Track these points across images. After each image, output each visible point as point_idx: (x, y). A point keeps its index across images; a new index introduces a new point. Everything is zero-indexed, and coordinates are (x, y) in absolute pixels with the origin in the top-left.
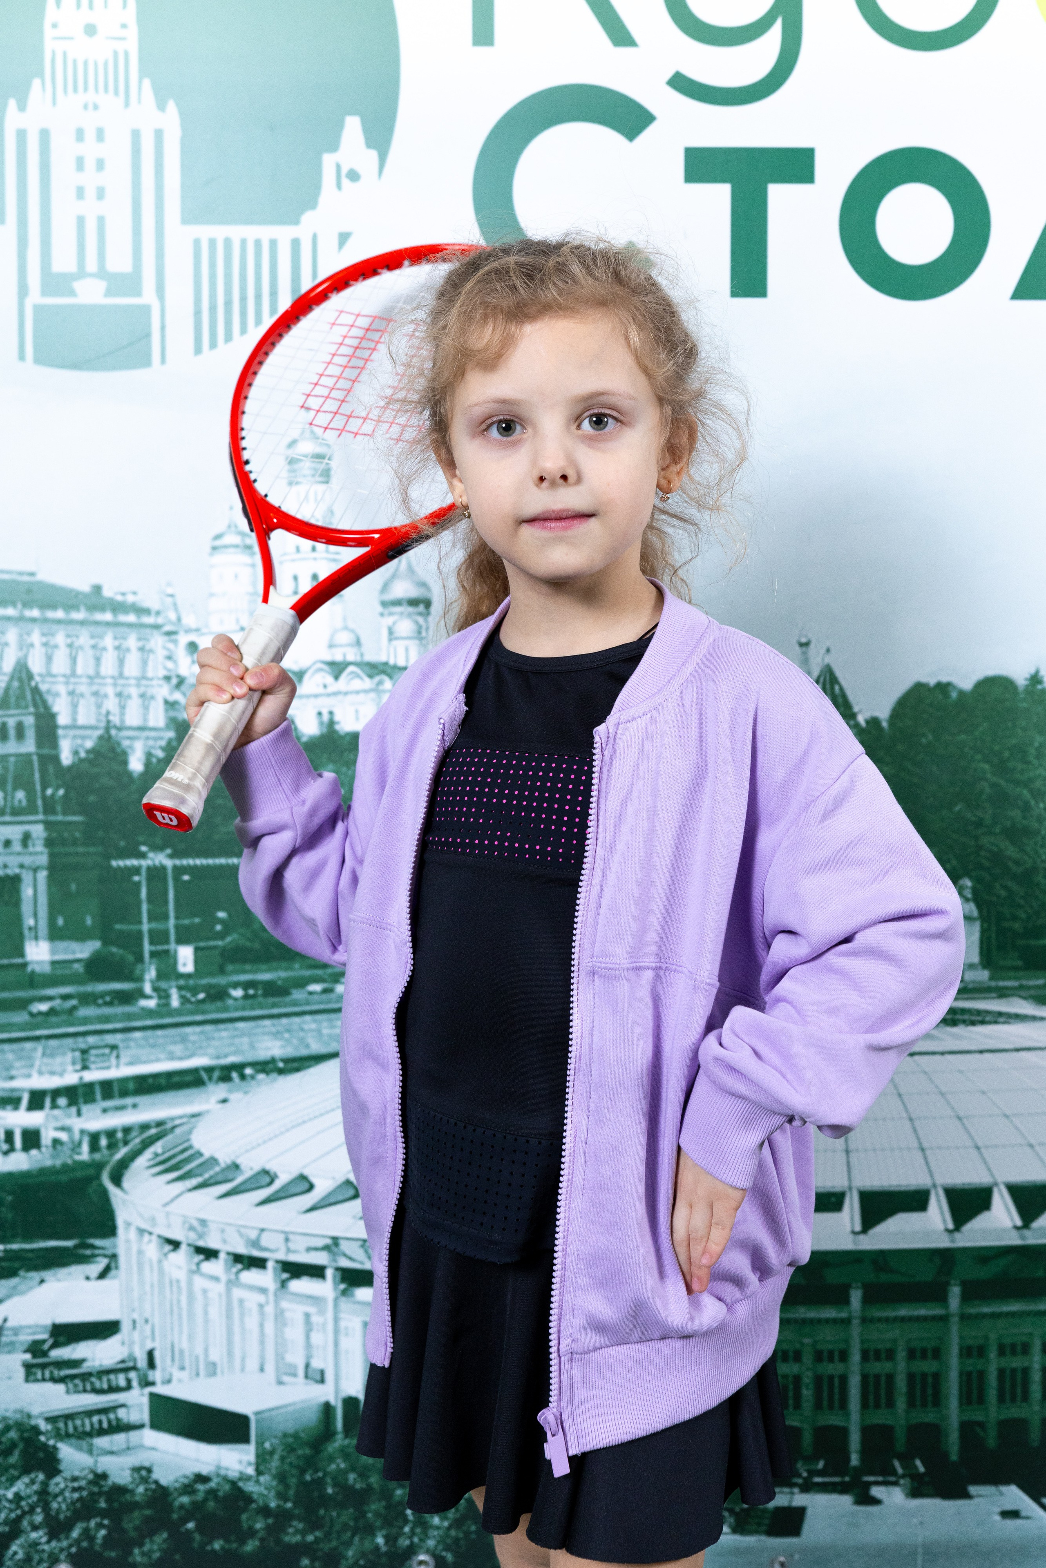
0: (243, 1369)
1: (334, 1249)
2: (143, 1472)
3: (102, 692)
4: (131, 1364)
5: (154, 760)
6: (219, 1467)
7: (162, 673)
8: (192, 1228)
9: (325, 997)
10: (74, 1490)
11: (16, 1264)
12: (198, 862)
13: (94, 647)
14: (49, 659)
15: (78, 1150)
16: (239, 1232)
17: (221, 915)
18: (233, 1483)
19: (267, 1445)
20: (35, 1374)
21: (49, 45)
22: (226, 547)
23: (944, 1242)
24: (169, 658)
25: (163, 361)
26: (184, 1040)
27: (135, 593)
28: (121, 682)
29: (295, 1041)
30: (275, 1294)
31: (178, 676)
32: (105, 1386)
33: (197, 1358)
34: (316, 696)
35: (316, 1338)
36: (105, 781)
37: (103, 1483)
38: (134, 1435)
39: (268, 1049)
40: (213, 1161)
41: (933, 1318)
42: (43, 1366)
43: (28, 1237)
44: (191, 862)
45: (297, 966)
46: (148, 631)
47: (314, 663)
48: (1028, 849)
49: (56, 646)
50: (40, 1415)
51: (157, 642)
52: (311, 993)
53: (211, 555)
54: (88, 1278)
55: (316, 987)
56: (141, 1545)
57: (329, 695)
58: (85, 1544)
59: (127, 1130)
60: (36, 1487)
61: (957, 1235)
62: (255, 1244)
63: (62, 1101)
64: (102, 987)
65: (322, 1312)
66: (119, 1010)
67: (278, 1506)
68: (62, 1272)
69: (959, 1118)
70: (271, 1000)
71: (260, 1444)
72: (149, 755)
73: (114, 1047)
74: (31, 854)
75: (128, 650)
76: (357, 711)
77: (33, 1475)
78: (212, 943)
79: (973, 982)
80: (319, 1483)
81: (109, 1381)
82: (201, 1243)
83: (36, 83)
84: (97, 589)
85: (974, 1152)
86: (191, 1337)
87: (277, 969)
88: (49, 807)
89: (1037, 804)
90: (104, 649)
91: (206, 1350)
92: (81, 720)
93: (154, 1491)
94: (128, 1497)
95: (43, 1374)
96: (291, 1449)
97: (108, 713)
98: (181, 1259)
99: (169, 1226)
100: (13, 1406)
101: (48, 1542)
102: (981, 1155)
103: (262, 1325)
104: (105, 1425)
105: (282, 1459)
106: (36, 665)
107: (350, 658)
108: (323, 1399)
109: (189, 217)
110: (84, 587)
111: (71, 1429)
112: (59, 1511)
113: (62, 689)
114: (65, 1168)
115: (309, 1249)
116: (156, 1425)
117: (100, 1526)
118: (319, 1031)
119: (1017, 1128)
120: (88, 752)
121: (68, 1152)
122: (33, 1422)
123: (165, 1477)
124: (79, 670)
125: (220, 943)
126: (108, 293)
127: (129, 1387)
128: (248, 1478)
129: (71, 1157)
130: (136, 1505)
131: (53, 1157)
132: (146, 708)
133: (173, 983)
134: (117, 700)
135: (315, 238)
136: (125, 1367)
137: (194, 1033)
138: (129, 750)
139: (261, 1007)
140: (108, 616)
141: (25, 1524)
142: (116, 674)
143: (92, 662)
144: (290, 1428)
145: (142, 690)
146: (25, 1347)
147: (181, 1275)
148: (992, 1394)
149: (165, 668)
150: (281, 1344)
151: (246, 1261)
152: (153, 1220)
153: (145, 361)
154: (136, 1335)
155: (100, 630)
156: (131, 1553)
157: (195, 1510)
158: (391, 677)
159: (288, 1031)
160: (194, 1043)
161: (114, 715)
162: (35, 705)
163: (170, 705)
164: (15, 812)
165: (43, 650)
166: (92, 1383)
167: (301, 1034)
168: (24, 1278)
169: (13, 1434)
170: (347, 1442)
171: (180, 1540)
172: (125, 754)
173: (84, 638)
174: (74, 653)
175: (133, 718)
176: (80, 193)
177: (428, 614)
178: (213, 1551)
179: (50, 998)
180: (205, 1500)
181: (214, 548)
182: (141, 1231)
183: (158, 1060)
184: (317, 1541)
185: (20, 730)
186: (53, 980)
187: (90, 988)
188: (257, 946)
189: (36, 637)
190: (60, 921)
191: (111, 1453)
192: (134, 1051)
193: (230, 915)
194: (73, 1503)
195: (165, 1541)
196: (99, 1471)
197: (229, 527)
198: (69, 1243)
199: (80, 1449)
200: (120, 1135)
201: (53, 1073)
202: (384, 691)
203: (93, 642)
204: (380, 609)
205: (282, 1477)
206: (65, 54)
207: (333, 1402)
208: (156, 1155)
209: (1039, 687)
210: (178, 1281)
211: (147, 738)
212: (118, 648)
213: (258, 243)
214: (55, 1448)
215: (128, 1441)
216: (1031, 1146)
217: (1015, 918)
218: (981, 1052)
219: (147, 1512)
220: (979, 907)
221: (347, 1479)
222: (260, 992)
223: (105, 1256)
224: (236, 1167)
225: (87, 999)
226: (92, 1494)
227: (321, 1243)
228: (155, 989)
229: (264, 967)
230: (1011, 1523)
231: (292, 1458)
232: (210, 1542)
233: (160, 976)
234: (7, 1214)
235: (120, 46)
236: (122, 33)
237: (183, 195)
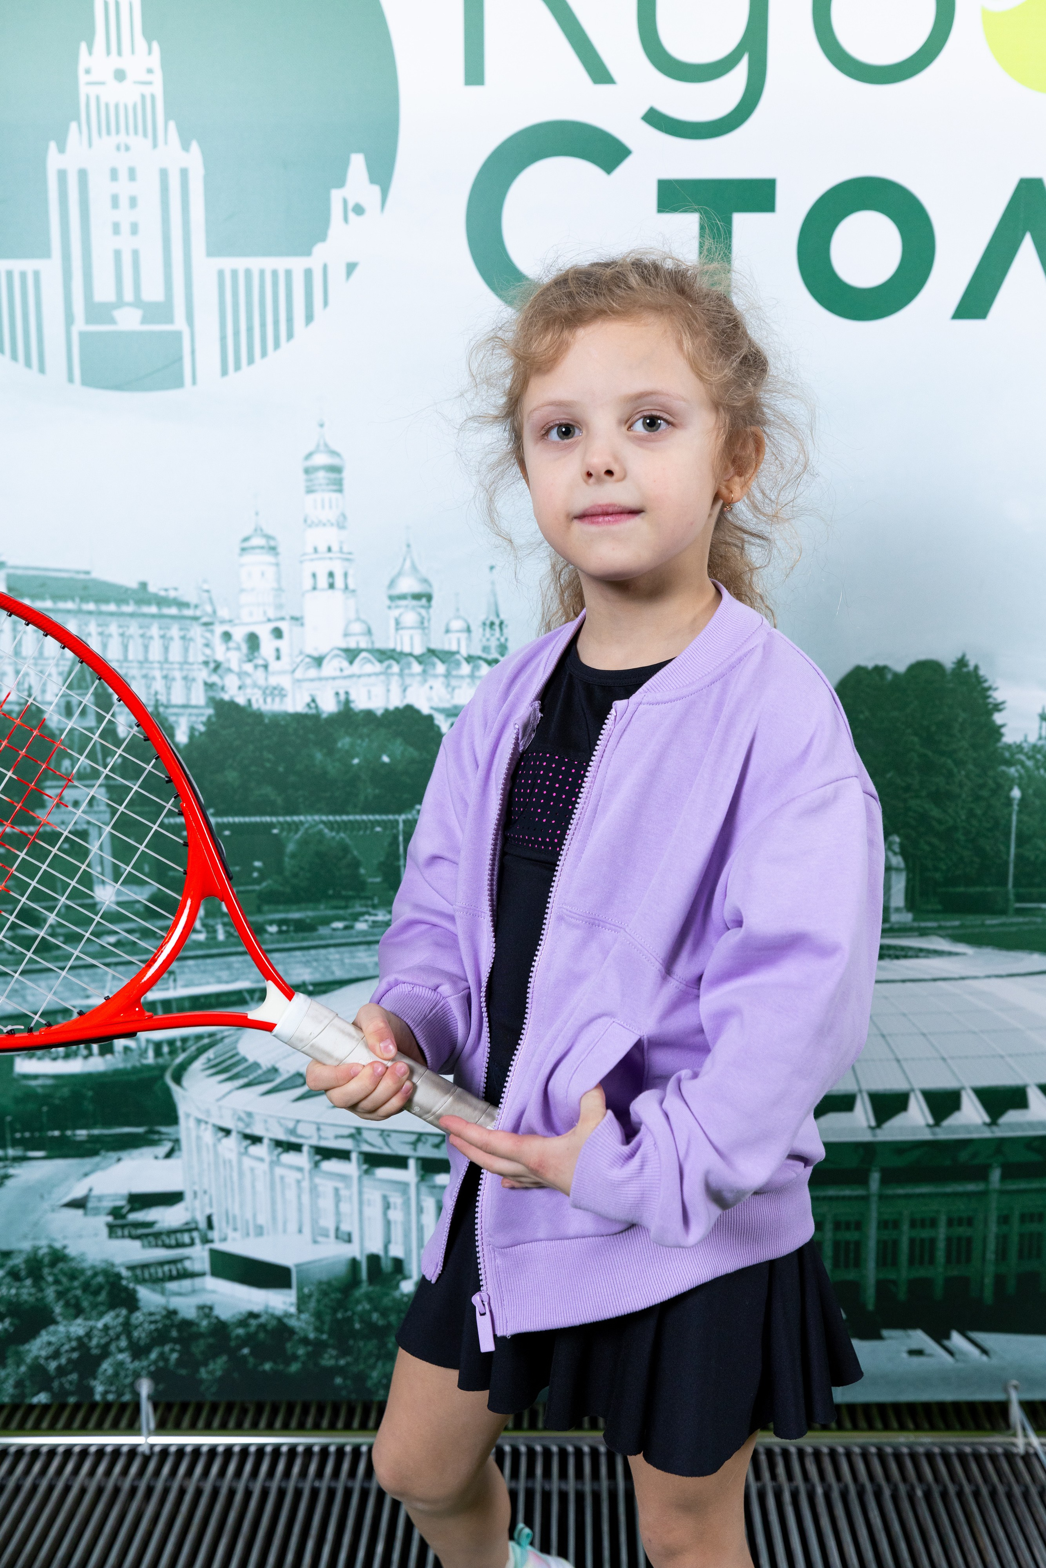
0: (285, 1231)
1: (358, 1137)
2: (206, 1310)
3: (150, 675)
4: (193, 1226)
5: (197, 734)
6: (267, 1307)
7: (201, 658)
8: (240, 1119)
9: (346, 932)
10: (151, 1322)
11: (98, 1146)
12: (237, 820)
13: (142, 636)
15: (145, 1055)
16: (279, 1122)
17: (257, 864)
18: (279, 1320)
19: (306, 1291)
20: (116, 1233)
21: (84, 90)
22: (253, 548)
23: (867, 1137)
24: (207, 645)
25: (194, 382)
26: (229, 967)
27: (176, 589)
28: (166, 666)
29: (322, 969)
30: (310, 1172)
31: (215, 661)
32: (173, 1242)
33: (247, 1222)
34: (334, 678)
35: (344, 1207)
37: (173, 1317)
38: (198, 1281)
39: (299, 975)
40: (256, 1065)
41: (857, 1198)
42: (123, 1227)
43: (107, 1124)
44: (231, 820)
45: (322, 907)
46: (188, 622)
47: (332, 650)
48: (950, 811)
49: (110, 636)
50: (122, 1265)
51: (196, 631)
52: (334, 930)
53: (241, 555)
54: (156, 1158)
55: (339, 925)
56: (206, 1365)
57: (345, 677)
58: (161, 1364)
59: (184, 1040)
60: (121, 1320)
61: (878, 1131)
62: (293, 1132)
65: (348, 1187)
67: (316, 1338)
68: (136, 1153)
69: (883, 1036)
70: (301, 935)
71: (300, 1289)
72: (192, 729)
74: (96, 812)
75: (172, 639)
76: (369, 692)
77: (117, 1310)
78: (250, 888)
79: (899, 923)
80: (349, 1321)
81: (176, 1240)
82: (248, 1131)
83: (74, 126)
84: (144, 585)
85: (895, 1064)
86: (242, 1205)
87: (306, 909)
89: (959, 772)
90: (151, 638)
91: (255, 1216)
93: (215, 1324)
94: (194, 1329)
95: (123, 1233)
96: (325, 1294)
97: (156, 693)
98: (231, 1143)
99: (221, 1117)
100: (100, 1257)
101: (132, 1361)
102: (901, 1067)
103: (299, 1197)
104: (174, 1273)
105: (318, 1301)
107: (363, 645)
108: (350, 1255)
109: (213, 251)
110: (133, 584)
111: (147, 1275)
112: (139, 1338)
114: (135, 1070)
115: (337, 1137)
116: (217, 1272)
117: (173, 1350)
118: (342, 961)
119: (933, 1046)
121: (137, 1057)
122: (117, 1270)
123: (224, 1313)
124: (131, 656)
125: (257, 888)
126: (144, 320)
127: (192, 1244)
128: (290, 1316)
129: (139, 1061)
130: (200, 1335)
131: (125, 1060)
132: (189, 689)
133: (219, 921)
134: (163, 682)
135: (325, 268)
136: (189, 1228)
137: (238, 962)
138: (175, 725)
139: (293, 940)
140: (153, 609)
141: (113, 1347)
142: (162, 659)
143: (141, 649)
144: (324, 1277)
145: (185, 673)
146: (107, 1211)
147: (233, 1156)
148: (904, 1257)
149: (204, 654)
150: (315, 1212)
151: (285, 1146)
152: (208, 1112)
153: (177, 382)
154: (197, 1203)
155: (147, 621)
156: (197, 1371)
157: (249, 1340)
158: (398, 662)
159: (316, 960)
160: (238, 969)
161: (162, 695)
162: (95, 686)
163: (209, 686)
164: (81, 778)
165: (99, 638)
166: (163, 1241)
167: (327, 963)
168: (105, 1157)
169: (100, 1279)
170: (371, 1289)
171: (237, 1362)
172: (172, 728)
173: (133, 629)
174: (125, 641)
175: (178, 697)
176: (116, 228)
177: (429, 607)
178: (264, 1371)
179: (117, 933)
180: (256, 1333)
181: (243, 550)
182: (199, 1121)
183: (208, 983)
184: (348, 1364)
185: (83, 707)
186: (119, 918)
188: (288, 890)
189: (93, 628)
190: (123, 869)
191: (179, 1294)
192: (188, 976)
193: (264, 864)
194: (151, 1332)
195: (225, 1363)
196: (171, 1307)
197: (256, 530)
198: (140, 1130)
199: (154, 1290)
200: (179, 1044)
202: (392, 674)
203: (141, 632)
204: (387, 602)
205: (318, 1315)
206: (98, 98)
207: (358, 1257)
208: (209, 1060)
209: (965, 670)
210: (230, 1161)
211: (190, 715)
212: (163, 637)
213: (275, 273)
214: (134, 1291)
215: (193, 1285)
216: (944, 1059)
217: (936, 869)
218: (904, 981)
219: (211, 1340)
220: (905, 859)
221: (370, 1318)
222: (292, 928)
223: (170, 1140)
224: (275, 1070)
226: (165, 1326)
227: (347, 1132)
228: (204, 925)
229: (294, 907)
230: (916, 1360)
231: (326, 1300)
232: (262, 1364)
233: (208, 914)
234: (88, 1106)
235: (147, 90)
236: (148, 78)
237: (208, 232)
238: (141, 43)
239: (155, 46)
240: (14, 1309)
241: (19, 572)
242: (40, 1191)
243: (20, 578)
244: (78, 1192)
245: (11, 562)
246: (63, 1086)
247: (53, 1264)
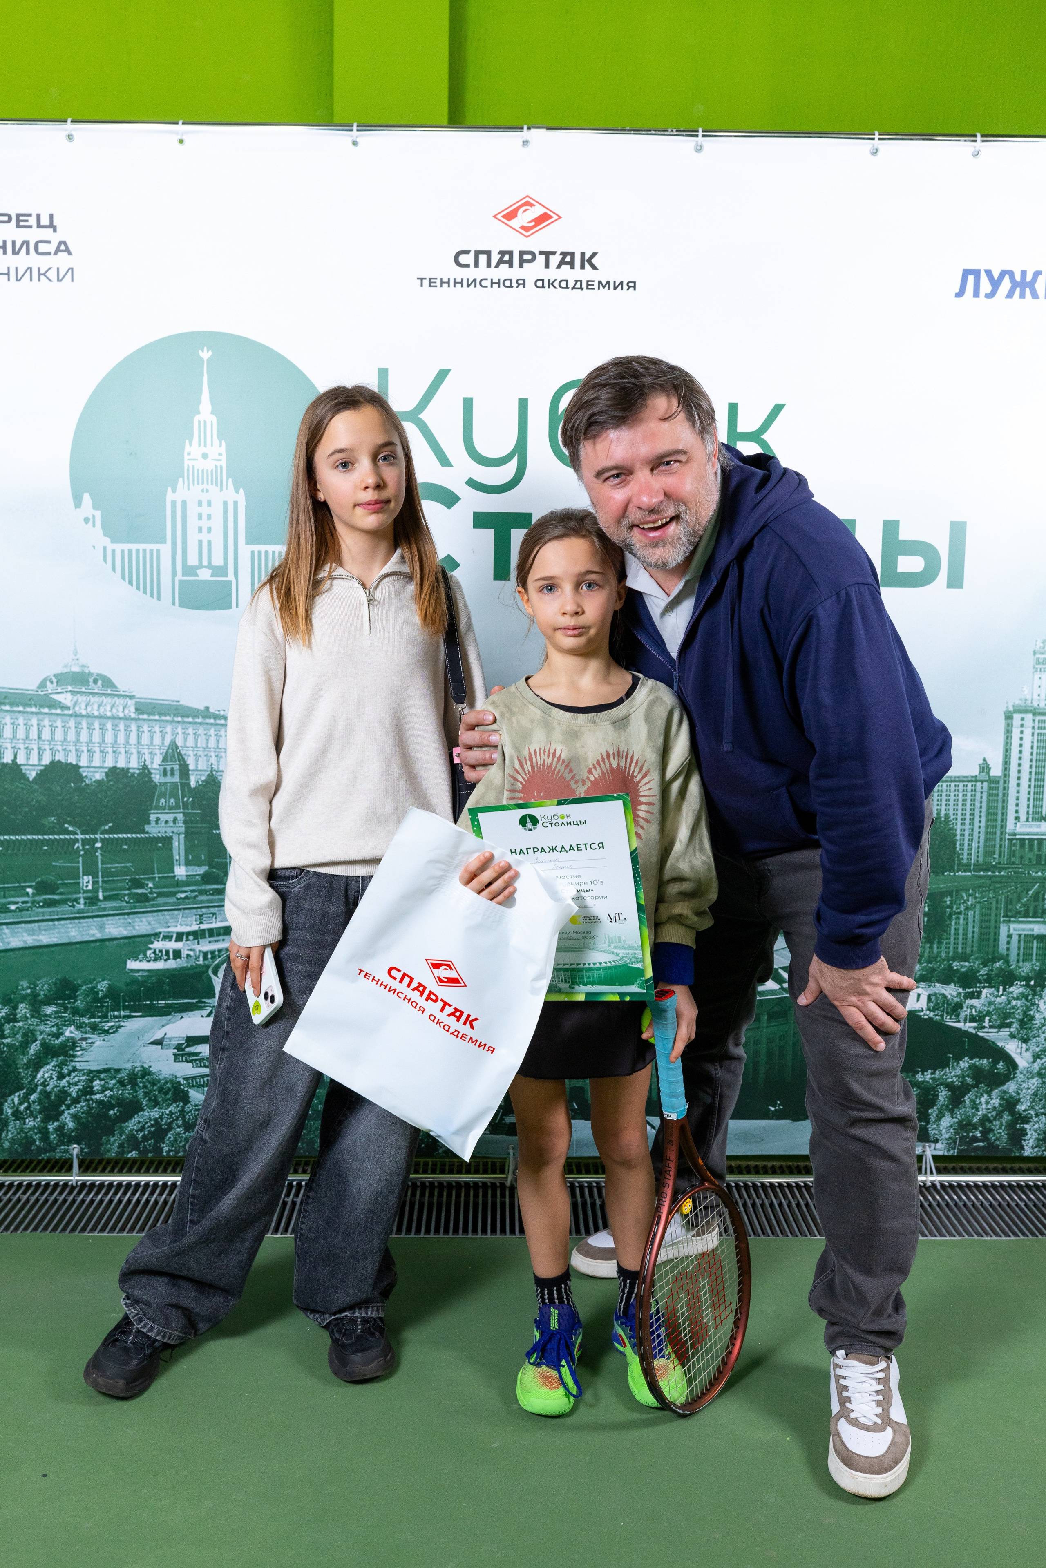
10: (196, 1110)
11: (171, 1010)
13: (206, 735)
14: (186, 740)
15: (198, 960)
20: (179, 1059)
21: (186, 463)
25: (237, 606)
36: (210, 794)
42: (182, 1055)
43: (175, 998)
49: (189, 734)
50: (181, 1077)
54: (202, 1016)
59: (220, 951)
60: (179, 1109)
63: (191, 938)
64: (209, 887)
66: (216, 897)
68: (191, 1013)
73: (214, 914)
74: (177, 827)
77: (178, 1103)
83: (181, 480)
84: (207, 708)
88: (185, 806)
92: (199, 768)
95: (182, 1059)
97: (212, 764)
100: (169, 1072)
106: (180, 742)
109: (249, 542)
110: (202, 707)
111: (194, 1083)
112: (189, 1119)
113: (191, 753)
114: (192, 967)
120: (203, 781)
121: (194, 961)
122: (178, 1080)
126: (212, 576)
131: (187, 962)
134: (216, 759)
140: (212, 721)
141: (174, 1125)
142: (216, 747)
143: (205, 741)
146: (174, 1046)
153: (230, 607)
155: (209, 727)
161: (215, 765)
162: (179, 760)
164: (170, 809)
165: (183, 736)
168: (174, 1016)
169: (169, 1085)
172: (220, 782)
173: (201, 731)
174: (196, 737)
176: (200, 530)
179: (186, 892)
185: (172, 770)
186: (187, 884)
187: (203, 887)
189: (179, 730)
190: (190, 857)
198: (194, 1001)
201: (187, 925)
203: (205, 732)
206: (193, 466)
212: (216, 735)
214: (187, 1091)
225: (202, 892)
234: (166, 987)
235: (218, 463)
236: (220, 457)
237: (246, 532)
238: (216, 441)
239: (223, 442)
240: (120, 1102)
241: (142, 701)
242: (137, 1035)
243: (142, 703)
244: (159, 1035)
245: (138, 696)
246: (152, 976)
247: (143, 1077)
